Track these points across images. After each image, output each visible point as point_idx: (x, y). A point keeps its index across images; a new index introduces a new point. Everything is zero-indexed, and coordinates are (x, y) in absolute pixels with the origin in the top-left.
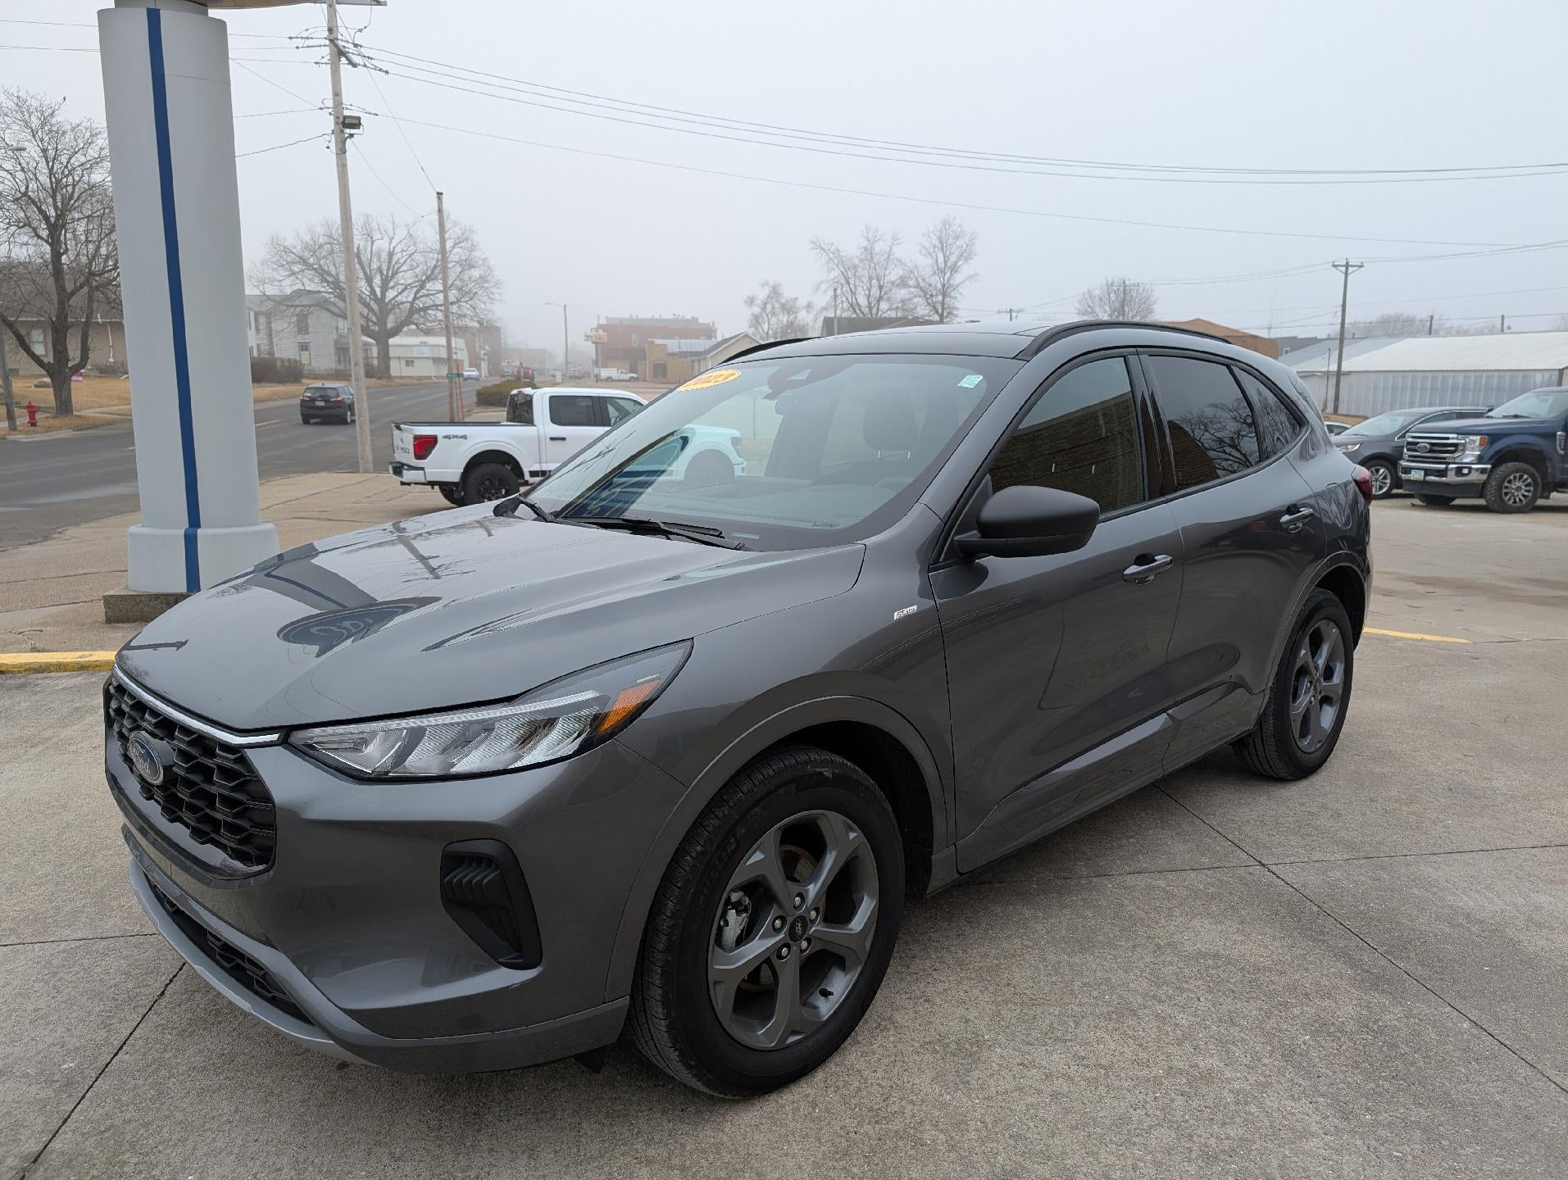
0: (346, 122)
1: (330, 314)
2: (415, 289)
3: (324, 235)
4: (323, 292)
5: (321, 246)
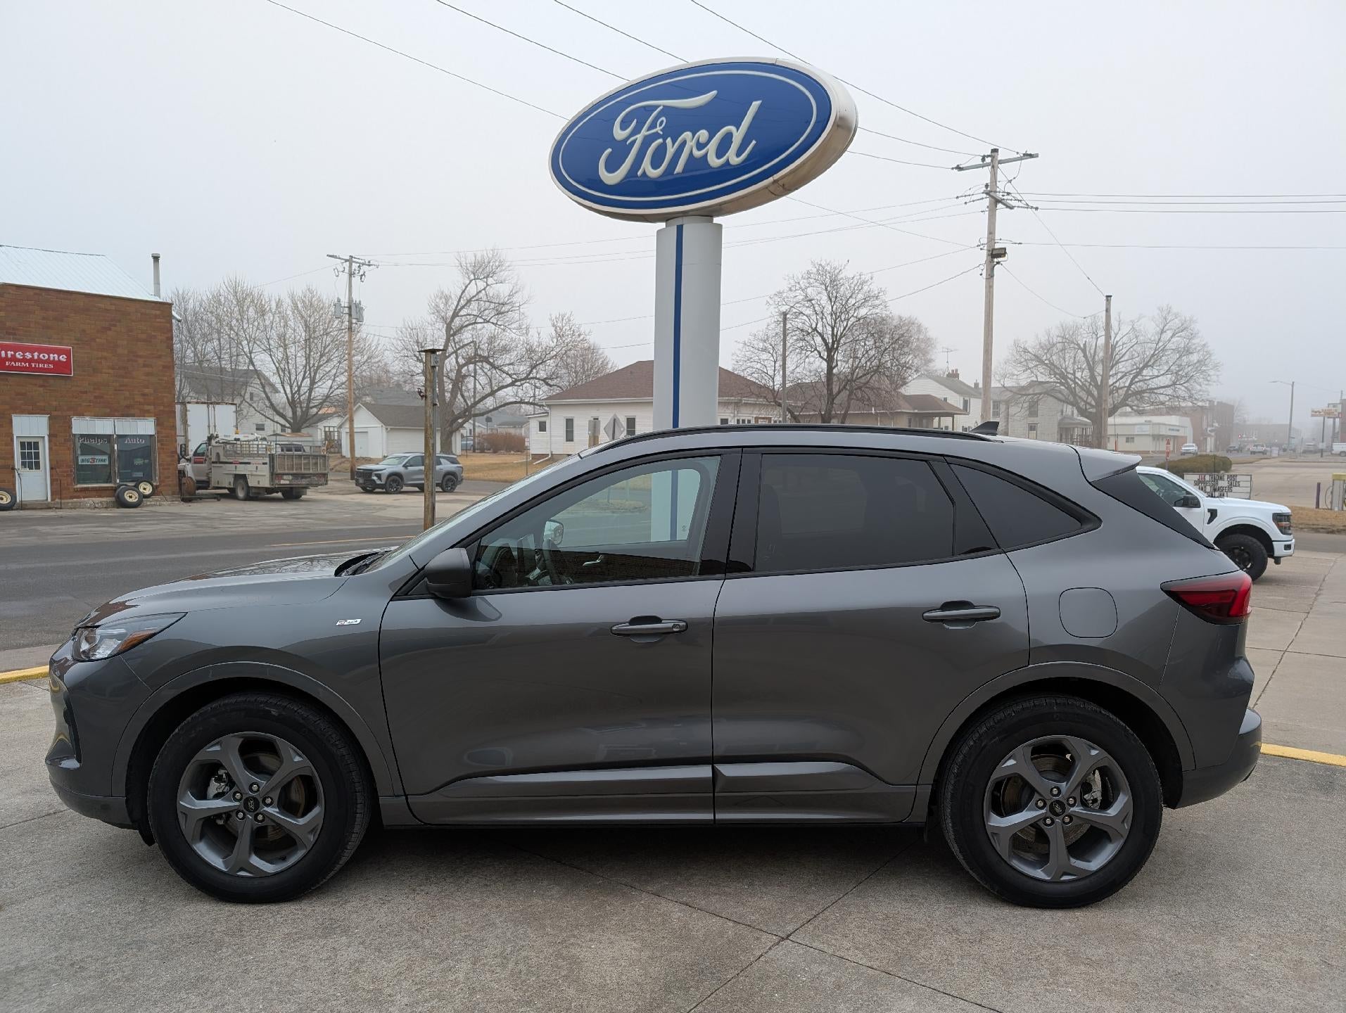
0: (994, 253)
1: (1056, 401)
2: (1132, 376)
3: (1058, 336)
4: (1051, 382)
5: (1054, 345)
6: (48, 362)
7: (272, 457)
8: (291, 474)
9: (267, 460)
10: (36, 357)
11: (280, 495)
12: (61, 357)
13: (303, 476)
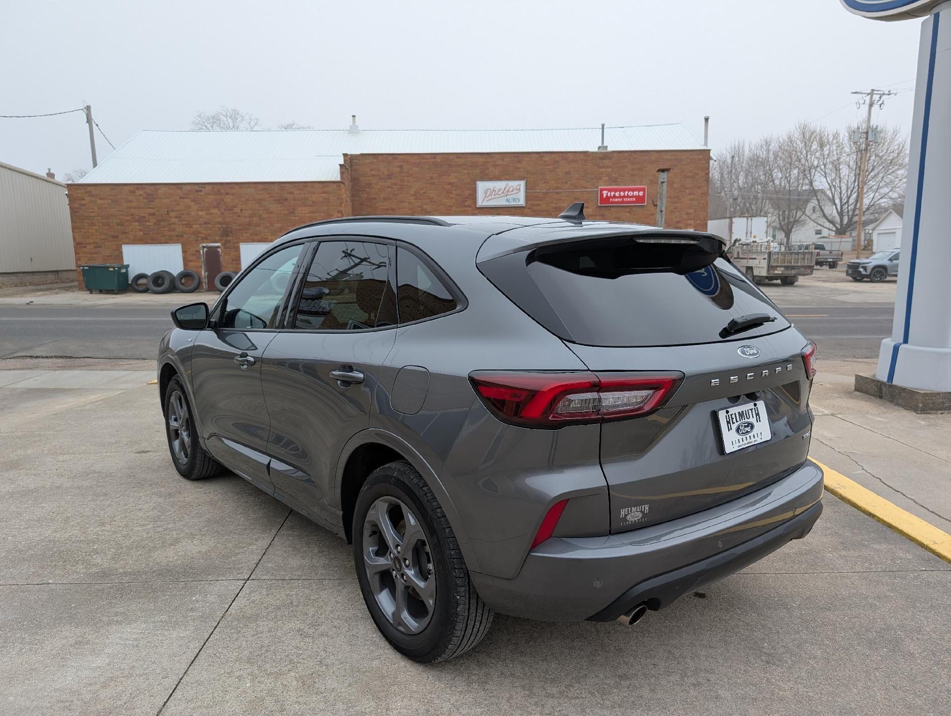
6: (633, 197)
7: (770, 254)
8: (784, 267)
9: (766, 256)
10: (626, 195)
11: (779, 281)
12: (640, 193)
13: (793, 268)
